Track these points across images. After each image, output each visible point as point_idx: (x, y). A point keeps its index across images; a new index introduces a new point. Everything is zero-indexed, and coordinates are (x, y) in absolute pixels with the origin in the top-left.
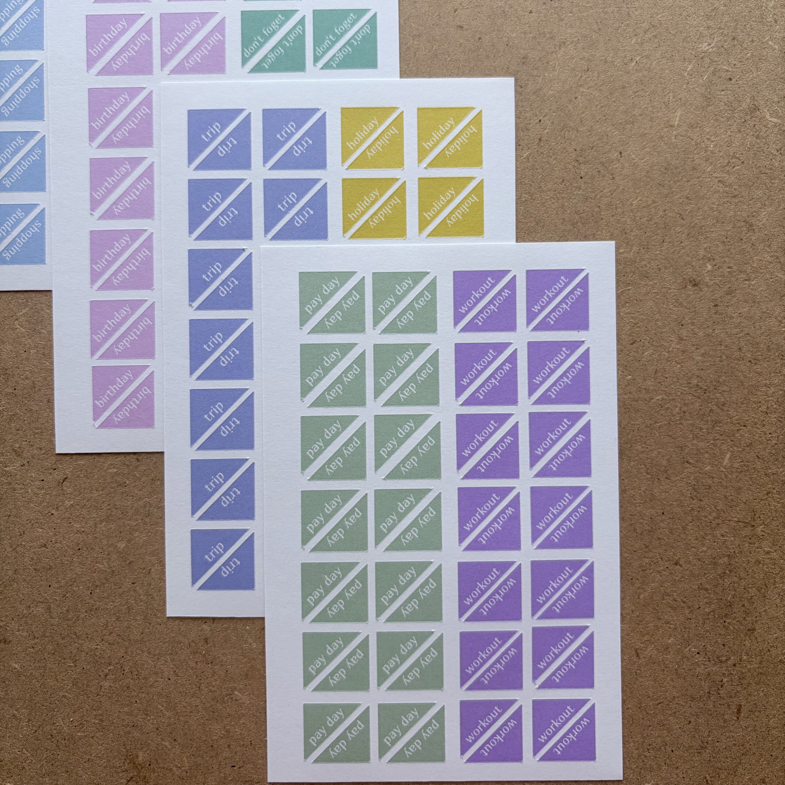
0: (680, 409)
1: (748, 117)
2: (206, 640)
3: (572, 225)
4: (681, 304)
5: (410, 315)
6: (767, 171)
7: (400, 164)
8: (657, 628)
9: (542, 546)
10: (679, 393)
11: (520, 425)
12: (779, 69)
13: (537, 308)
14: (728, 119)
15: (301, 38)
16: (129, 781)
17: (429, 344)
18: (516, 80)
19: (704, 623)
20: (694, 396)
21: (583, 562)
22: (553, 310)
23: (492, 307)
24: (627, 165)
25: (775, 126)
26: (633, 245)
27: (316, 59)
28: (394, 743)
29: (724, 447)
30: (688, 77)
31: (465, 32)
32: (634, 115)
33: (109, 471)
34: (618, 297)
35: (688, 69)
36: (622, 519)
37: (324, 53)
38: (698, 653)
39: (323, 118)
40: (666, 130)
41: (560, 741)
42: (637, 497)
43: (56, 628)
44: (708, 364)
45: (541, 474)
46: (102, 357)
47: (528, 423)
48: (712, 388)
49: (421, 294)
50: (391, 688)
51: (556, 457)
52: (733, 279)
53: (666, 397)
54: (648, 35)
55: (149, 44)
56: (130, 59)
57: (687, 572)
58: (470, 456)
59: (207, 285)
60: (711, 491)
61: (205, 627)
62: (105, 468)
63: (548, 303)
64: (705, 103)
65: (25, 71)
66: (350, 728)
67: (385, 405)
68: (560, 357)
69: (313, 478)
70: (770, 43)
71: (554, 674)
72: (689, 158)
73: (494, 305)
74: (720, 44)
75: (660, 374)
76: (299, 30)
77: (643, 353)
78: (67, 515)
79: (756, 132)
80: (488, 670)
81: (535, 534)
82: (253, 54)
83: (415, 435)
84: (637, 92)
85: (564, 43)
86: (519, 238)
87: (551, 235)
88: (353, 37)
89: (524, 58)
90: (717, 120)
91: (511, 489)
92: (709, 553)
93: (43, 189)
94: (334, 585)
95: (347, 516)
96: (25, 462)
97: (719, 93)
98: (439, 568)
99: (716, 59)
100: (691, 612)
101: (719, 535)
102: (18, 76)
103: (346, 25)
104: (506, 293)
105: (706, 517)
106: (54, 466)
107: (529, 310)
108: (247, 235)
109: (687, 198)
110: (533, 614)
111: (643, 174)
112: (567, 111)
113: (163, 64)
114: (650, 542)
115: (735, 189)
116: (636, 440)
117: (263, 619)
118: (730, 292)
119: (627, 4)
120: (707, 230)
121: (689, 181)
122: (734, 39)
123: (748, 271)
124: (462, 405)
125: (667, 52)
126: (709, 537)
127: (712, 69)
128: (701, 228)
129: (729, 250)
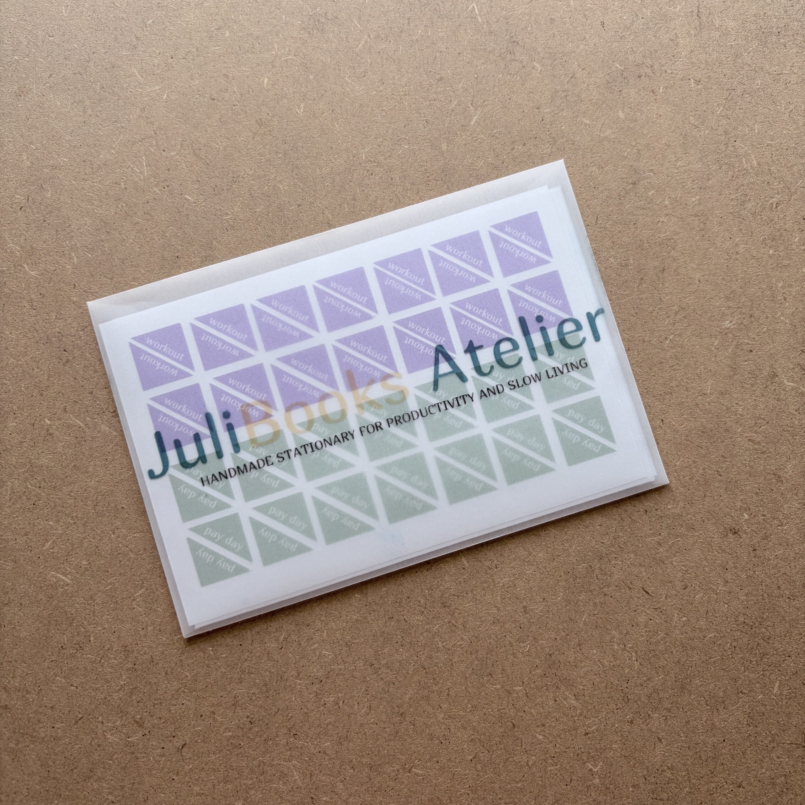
0: (731, 644)
1: (769, 383)
4: (724, 551)
6: (789, 429)
10: (729, 631)
12: (792, 340)
14: (752, 385)
20: (742, 632)
24: (669, 431)
25: (793, 390)
26: (679, 501)
29: (773, 677)
30: (715, 351)
32: (672, 387)
33: (225, 734)
35: (715, 344)
40: (700, 398)
44: (752, 602)
48: (757, 624)
52: (768, 526)
53: (717, 635)
54: (678, 317)
57: (750, 793)
60: (765, 717)
62: (221, 732)
64: (732, 373)
70: (782, 318)
72: (722, 421)
74: (739, 321)
75: (711, 614)
77: (695, 596)
78: (187, 779)
79: (777, 395)
84: (673, 366)
90: (743, 387)
92: (768, 774)
96: (147, 732)
97: (742, 363)
99: (738, 334)
101: (775, 758)
105: (762, 741)
106: (173, 734)
109: (723, 456)
111: (683, 438)
114: (715, 768)
115: (763, 446)
116: (694, 675)
118: (765, 538)
119: (658, 291)
120: (741, 484)
121: (723, 442)
122: (751, 316)
123: (780, 518)
125: (696, 330)
126: (767, 759)
127: (735, 343)
128: (736, 482)
129: (762, 500)
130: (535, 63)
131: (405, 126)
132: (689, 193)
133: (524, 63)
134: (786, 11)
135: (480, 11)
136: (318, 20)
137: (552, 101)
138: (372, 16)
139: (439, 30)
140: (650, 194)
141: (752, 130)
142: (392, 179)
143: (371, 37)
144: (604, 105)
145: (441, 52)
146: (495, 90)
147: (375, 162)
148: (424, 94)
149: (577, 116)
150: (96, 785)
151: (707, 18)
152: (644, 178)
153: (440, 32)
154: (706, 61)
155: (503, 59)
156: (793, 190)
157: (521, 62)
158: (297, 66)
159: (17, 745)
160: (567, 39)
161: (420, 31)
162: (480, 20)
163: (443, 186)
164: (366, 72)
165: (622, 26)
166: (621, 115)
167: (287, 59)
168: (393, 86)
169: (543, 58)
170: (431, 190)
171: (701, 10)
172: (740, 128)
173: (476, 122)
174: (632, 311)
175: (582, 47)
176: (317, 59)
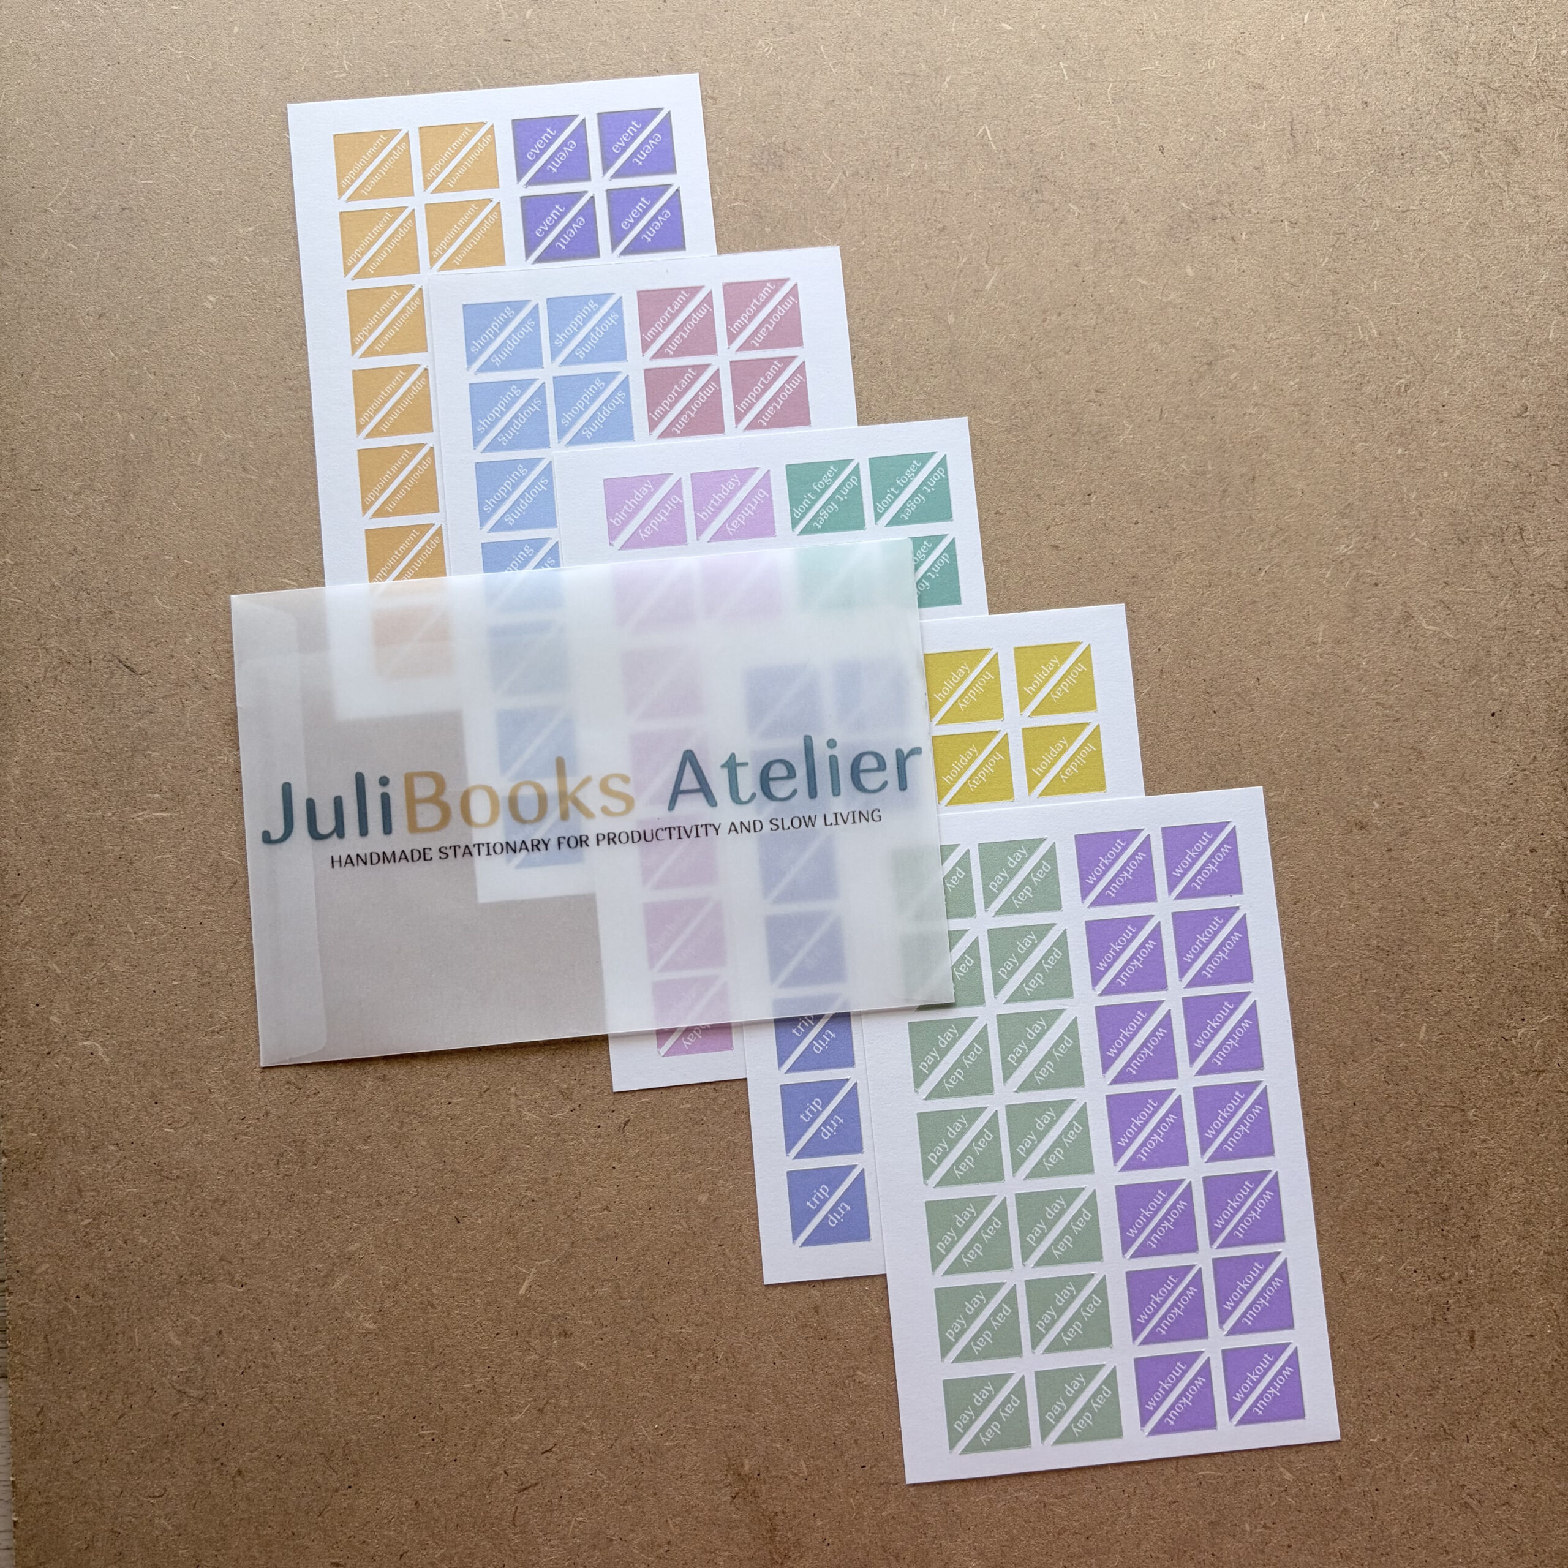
0: (1361, 976)
1: (1402, 627)
2: (816, 1309)
3: (1210, 767)
4: (1348, 852)
5: (1028, 891)
6: (1430, 688)
7: (999, 714)
8: (1363, 1245)
9: (1213, 1159)
10: (1357, 958)
11: (1173, 1014)
12: (1431, 569)
13: (1178, 872)
14: (1380, 630)
16: (734, 1498)
17: (1054, 925)
18: (1127, 607)
19: (1418, 1234)
20: (1375, 959)
21: (1265, 1173)
22: (1199, 873)
23: (1126, 874)
24: (1267, 693)
25: (1434, 635)
26: (1283, 787)
28: (1058, 1419)
29: (1418, 1018)
30: (1327, 585)
31: (1062, 553)
32: (1270, 634)
34: (1273, 849)
35: (1327, 576)
36: (1306, 1115)
38: (1415, 1272)
40: (1308, 648)
41: (1260, 1397)
42: (1322, 1086)
43: (628, 1311)
44: (1388, 920)
45: (1203, 1071)
46: (663, 969)
47: (1182, 1011)
48: (1395, 948)
49: (1039, 866)
50: (1048, 1350)
51: (1219, 1049)
52: (1406, 817)
53: (1342, 964)
54: (1277, 540)
57: (1391, 1174)
58: (1118, 1055)
60: (1408, 1072)
61: (814, 1292)
62: (676, 1105)
63: (1192, 865)
64: (1351, 614)
66: (1003, 1405)
67: (1008, 1001)
68: (1212, 929)
69: (930, 1097)
70: (1417, 540)
71: (1244, 1315)
72: (1339, 679)
73: (1128, 872)
74: (1359, 545)
75: (1332, 937)
77: (1310, 913)
78: (632, 1167)
79: (1413, 643)
80: (1164, 1317)
81: (1205, 1145)
83: (1048, 1035)
84: (1270, 607)
85: (1179, 556)
86: (1150, 790)
87: (1186, 782)
88: (930, 568)
89: (1133, 577)
90: (1367, 632)
91: (1170, 1092)
92: (1415, 1147)
94: (967, 1226)
95: (976, 1139)
96: (576, 1106)
97: (1365, 601)
98: (1093, 1195)
99: (1357, 562)
100: (1402, 1222)
101: (1424, 1125)
103: (920, 556)
104: (1140, 857)
105: (1406, 1104)
106: (612, 1108)
107: (1169, 875)
109: (1342, 726)
110: (1212, 1242)
111: (1287, 702)
112: (1190, 636)
114: (1343, 1140)
115: (1397, 712)
116: (1312, 1018)
117: (885, 1276)
118: (1404, 833)
119: (1248, 506)
120: (1369, 762)
121: (1342, 706)
122: (1375, 538)
123: (1423, 807)
124: (1101, 995)
125: (1300, 558)
126: (1413, 1128)
127: (1354, 573)
128: (1361, 760)
129: (1397, 784)
130: (1070, 205)
131: (897, 293)
132: (1285, 375)
133: (1057, 204)
134: (1412, 126)
135: (994, 136)
136: (774, 152)
137: (1095, 256)
138: (848, 145)
139: (939, 163)
140: (1232, 377)
141: (1370, 287)
142: (881, 363)
143: (847, 174)
144: (1167, 259)
145: (942, 192)
146: (1017, 242)
147: (858, 341)
148: (921, 250)
149: (1130, 275)
150: (509, 1179)
151: (1304, 137)
152: (1224, 356)
153: (940, 165)
154: (1304, 196)
155: (1027, 200)
156: (1427, 367)
157: (1052, 204)
158: (749, 215)
159: (401, 1128)
160: (1114, 171)
161: (913, 165)
162: (994, 148)
163: (951, 371)
164: (841, 221)
165: (1188, 151)
166: (1190, 272)
167: (734, 207)
168: (879, 240)
169: (1081, 198)
170: (935, 377)
171: (1295, 127)
172: (1353, 284)
173: (993, 285)
174: (1213, 534)
175: (1134, 181)
176: (775, 205)
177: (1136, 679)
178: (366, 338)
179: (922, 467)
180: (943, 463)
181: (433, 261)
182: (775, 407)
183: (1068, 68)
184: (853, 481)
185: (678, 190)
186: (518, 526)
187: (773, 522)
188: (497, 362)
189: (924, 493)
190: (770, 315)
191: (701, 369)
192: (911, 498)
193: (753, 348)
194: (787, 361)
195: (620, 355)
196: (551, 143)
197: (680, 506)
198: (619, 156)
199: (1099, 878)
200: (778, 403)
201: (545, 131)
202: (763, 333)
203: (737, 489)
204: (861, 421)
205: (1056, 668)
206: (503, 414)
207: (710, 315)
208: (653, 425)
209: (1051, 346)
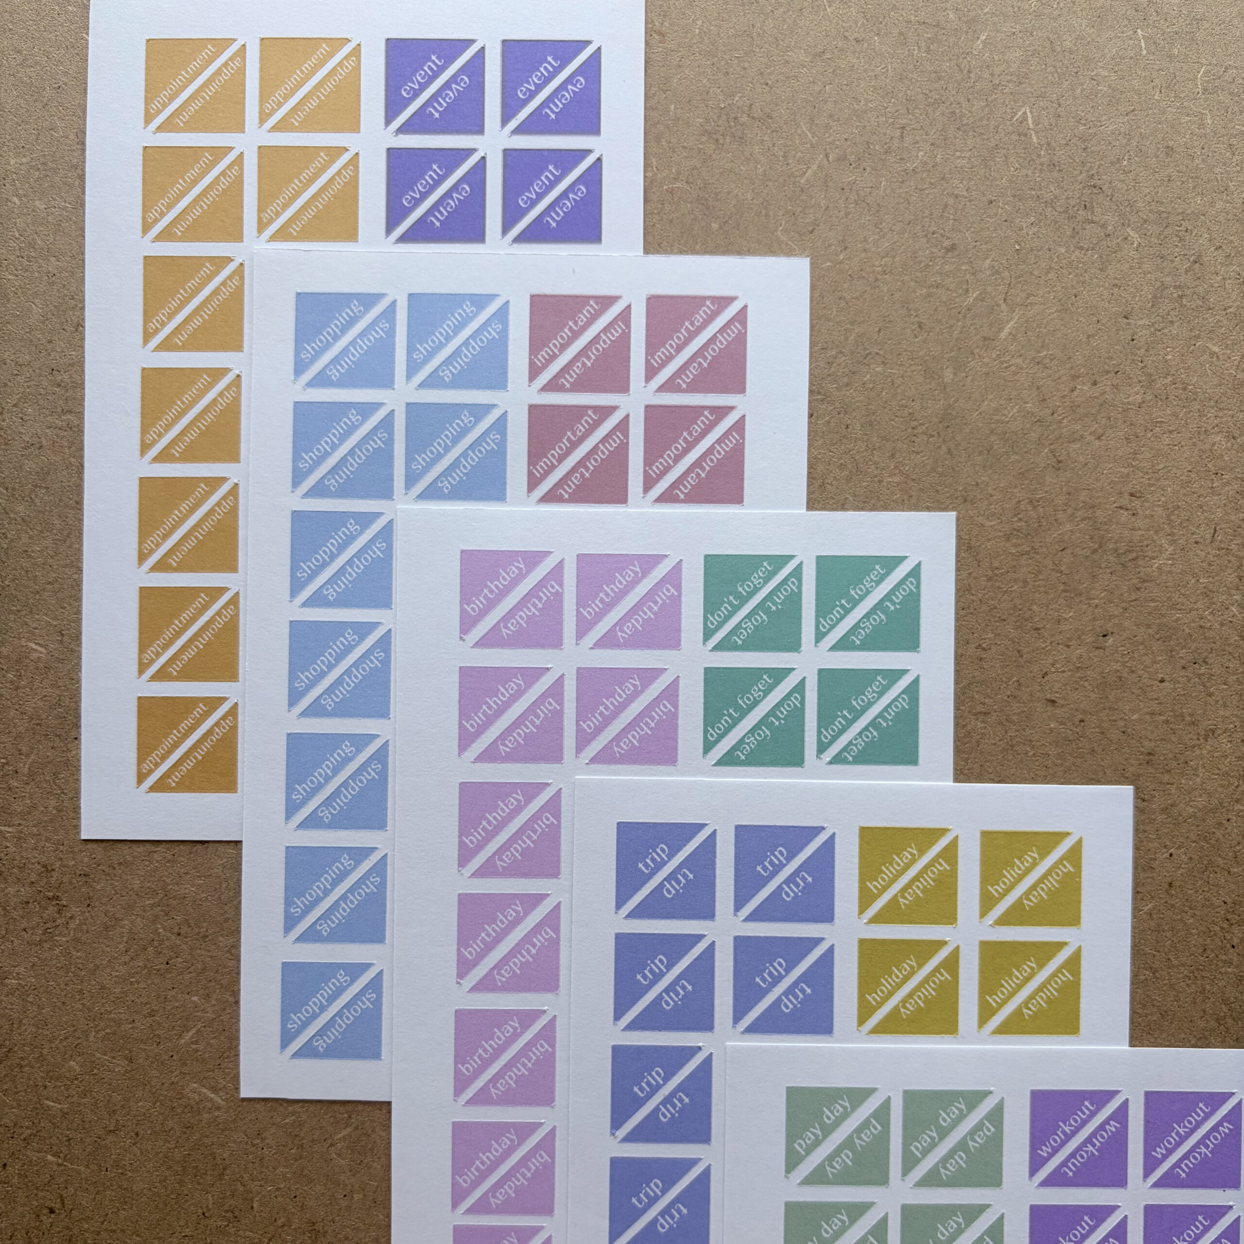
3: (1217, 1020)
5: (961, 1159)
7: (951, 919)
13: (1160, 1152)
15: (799, 713)
17: (988, 1206)
18: (1137, 790)
22: (1186, 1156)
23: (1090, 1148)
27: (822, 748)
31: (1058, 710)
37: (834, 739)
39: (830, 842)
46: (470, 1211)
49: (979, 1127)
55: (559, 714)
56: (527, 737)
59: (639, 1103)
63: (1178, 1145)
65: (359, 751)
68: (1198, 1229)
73: (1094, 1145)
76: (795, 701)
82: (721, 737)
85: (1213, 732)
86: (1136, 1040)
87: (1183, 1036)
88: (880, 715)
89: (1149, 754)
93: (381, 940)
102: (347, 760)
103: (869, 695)
104: (1112, 1127)
107: (1147, 1155)
108: (705, 1024)
112: (1213, 842)
113: (579, 749)
130: (1129, 230)
131: (879, 331)
133: (1110, 228)
135: (1037, 123)
136: (736, 118)
137: (1153, 306)
138: (836, 117)
139: (958, 154)
142: (847, 427)
143: (830, 159)
145: (957, 196)
146: (1050, 276)
147: (819, 393)
148: (919, 274)
149: (1198, 337)
153: (959, 157)
155: (1069, 218)
157: (1104, 226)
158: (691, 202)
160: (1194, 187)
161: (921, 153)
162: (1035, 139)
163: (939, 447)
164: (815, 224)
167: (673, 189)
168: (863, 255)
169: (1145, 221)
170: (918, 453)
173: (1010, 333)
175: (1219, 205)
176: (729, 193)
177: (1136, 892)
178: (163, 324)
179: (887, 574)
180: (915, 572)
181: (261, 227)
182: (698, 475)
183: (1147, 39)
184: (792, 586)
185: (599, 160)
186: (341, 602)
187: (679, 631)
188: (334, 374)
189: (885, 611)
190: (705, 347)
191: (605, 412)
192: (867, 616)
193: (678, 389)
194: (721, 412)
195: (499, 382)
196: (435, 75)
197: (559, 596)
198: (525, 103)
199: (1055, 1151)
200: (703, 469)
201: (430, 59)
202: (693, 370)
203: (636, 581)
204: (811, 505)
205: (1034, 865)
206: (334, 447)
207: (626, 337)
208: (533, 483)
209: (1078, 427)
